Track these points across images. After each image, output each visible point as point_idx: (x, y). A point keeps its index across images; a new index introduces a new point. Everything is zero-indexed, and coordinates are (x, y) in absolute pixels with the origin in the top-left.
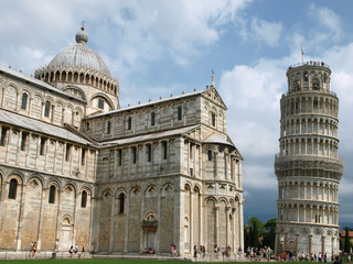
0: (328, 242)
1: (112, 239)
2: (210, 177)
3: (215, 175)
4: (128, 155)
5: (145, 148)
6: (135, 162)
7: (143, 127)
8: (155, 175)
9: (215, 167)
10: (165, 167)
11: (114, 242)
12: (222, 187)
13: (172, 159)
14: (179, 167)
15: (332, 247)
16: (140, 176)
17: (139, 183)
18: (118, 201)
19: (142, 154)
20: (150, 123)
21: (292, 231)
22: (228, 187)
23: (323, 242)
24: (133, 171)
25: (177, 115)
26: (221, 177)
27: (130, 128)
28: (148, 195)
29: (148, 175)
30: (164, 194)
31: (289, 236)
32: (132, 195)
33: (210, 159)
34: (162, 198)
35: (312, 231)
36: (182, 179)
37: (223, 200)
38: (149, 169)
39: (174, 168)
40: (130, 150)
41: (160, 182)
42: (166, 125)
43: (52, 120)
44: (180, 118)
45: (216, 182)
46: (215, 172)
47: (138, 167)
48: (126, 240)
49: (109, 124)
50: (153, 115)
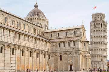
0: (105, 66)
1: (58, 67)
2: (85, 50)
3: (86, 50)
4: (62, 45)
5: (68, 43)
6: (64, 46)
7: (63, 36)
8: (71, 50)
9: (86, 48)
10: (74, 48)
11: (59, 68)
12: (88, 53)
13: (76, 46)
14: (79, 48)
15: (106, 68)
16: (66, 51)
17: (66, 52)
18: (59, 57)
19: (67, 44)
20: (65, 35)
21: (95, 63)
22: (87, 53)
23: (104, 66)
24: (64, 49)
25: (74, 33)
26: (87, 50)
27: (58, 36)
28: (69, 56)
29: (69, 50)
30: (74, 55)
31: (94, 65)
32: (64, 55)
33: (84, 45)
34: (74, 56)
35: (101, 63)
36: (80, 52)
37: (88, 56)
38: (69, 48)
39: (77, 49)
40: (63, 43)
41: (73, 52)
42: (71, 36)
43: (36, 34)
44: (75, 34)
45: (86, 52)
46: (86, 49)
47: (65, 48)
48: (63, 67)
49: (51, 35)
50: (66, 33)
